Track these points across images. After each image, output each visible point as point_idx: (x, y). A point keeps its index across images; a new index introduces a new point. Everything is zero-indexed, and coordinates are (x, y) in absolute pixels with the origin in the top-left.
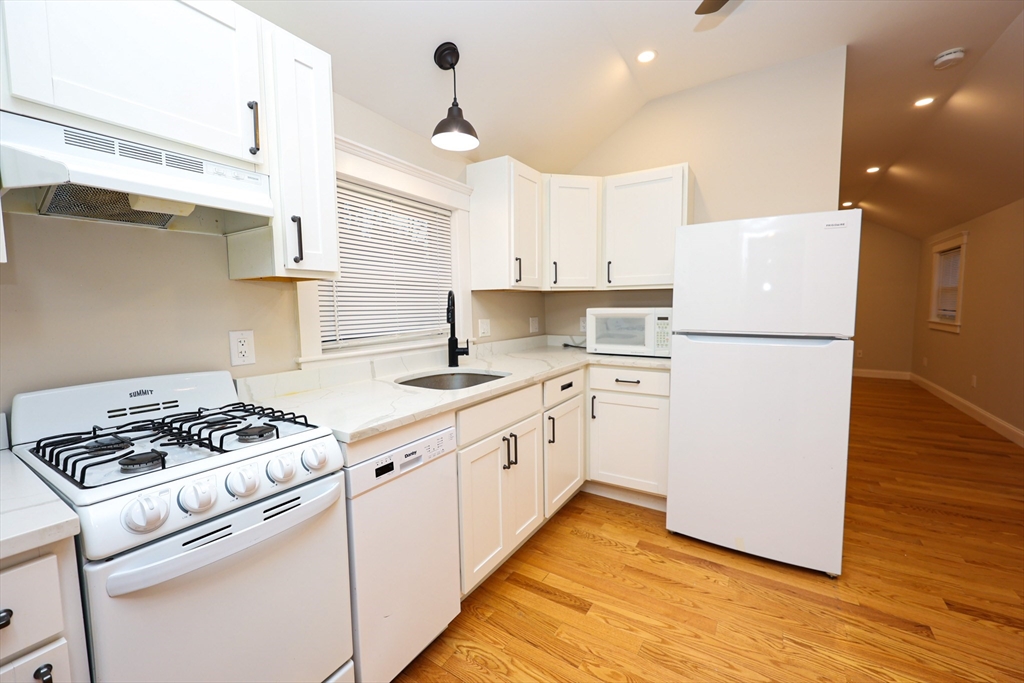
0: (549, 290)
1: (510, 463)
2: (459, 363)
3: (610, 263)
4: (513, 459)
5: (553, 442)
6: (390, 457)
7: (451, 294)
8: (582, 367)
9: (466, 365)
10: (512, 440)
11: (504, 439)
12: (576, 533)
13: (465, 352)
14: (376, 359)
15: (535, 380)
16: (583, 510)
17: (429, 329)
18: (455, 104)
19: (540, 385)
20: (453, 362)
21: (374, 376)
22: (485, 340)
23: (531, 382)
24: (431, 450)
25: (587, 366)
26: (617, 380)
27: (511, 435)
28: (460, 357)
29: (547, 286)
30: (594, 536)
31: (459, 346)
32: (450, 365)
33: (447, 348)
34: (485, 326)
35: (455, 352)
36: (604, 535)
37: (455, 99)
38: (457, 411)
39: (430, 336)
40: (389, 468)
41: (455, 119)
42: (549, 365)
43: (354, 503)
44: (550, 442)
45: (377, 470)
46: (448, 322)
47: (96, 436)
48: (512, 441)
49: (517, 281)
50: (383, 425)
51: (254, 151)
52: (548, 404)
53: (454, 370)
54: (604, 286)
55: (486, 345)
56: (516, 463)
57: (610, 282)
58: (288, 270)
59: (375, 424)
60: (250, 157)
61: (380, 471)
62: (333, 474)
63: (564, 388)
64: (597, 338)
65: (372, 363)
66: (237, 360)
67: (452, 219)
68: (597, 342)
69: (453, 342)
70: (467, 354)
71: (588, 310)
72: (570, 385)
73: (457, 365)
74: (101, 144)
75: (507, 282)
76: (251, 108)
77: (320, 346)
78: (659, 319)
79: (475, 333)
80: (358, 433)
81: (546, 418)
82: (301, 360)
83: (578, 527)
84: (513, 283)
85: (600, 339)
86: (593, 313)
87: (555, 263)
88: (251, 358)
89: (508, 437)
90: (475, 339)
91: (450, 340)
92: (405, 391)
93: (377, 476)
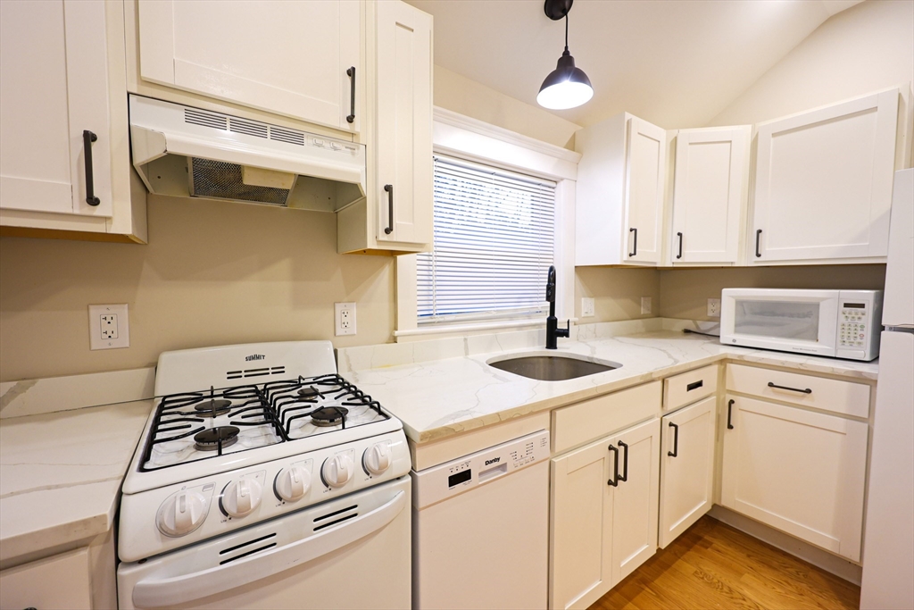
0: (671, 266)
1: (617, 477)
2: (558, 345)
3: (760, 231)
4: (621, 473)
5: (675, 455)
6: (467, 464)
7: (552, 269)
8: (716, 362)
9: (565, 347)
10: (621, 449)
11: (611, 448)
12: (701, 575)
13: (565, 333)
14: (470, 337)
15: (654, 376)
16: (711, 544)
17: (526, 306)
18: (566, 53)
19: (660, 383)
20: (551, 344)
21: (467, 354)
22: (587, 320)
23: (648, 378)
24: (519, 457)
25: (724, 361)
26: (771, 385)
27: (620, 444)
28: (558, 339)
29: (668, 261)
30: (731, 590)
31: (558, 327)
32: (547, 347)
33: (545, 328)
34: (588, 306)
35: (554, 333)
36: (747, 592)
37: (566, 47)
38: (552, 412)
39: (529, 316)
40: (465, 476)
41: (567, 67)
42: (670, 356)
43: (422, 515)
44: (670, 454)
45: (450, 478)
46: (548, 299)
47: (212, 396)
48: (620, 451)
49: (631, 255)
50: (460, 424)
51: (350, 119)
52: (670, 407)
53: (552, 353)
54: (752, 261)
55: (589, 325)
56: (625, 479)
57: (758, 255)
58: (380, 242)
59: (449, 423)
60: (346, 126)
61: (455, 480)
62: (398, 479)
63: (691, 387)
64: (736, 325)
65: (465, 339)
66: (340, 331)
67: (556, 190)
68: (736, 332)
69: (552, 322)
70: (567, 335)
71: (724, 290)
72: (699, 384)
73: (556, 348)
74: (215, 120)
75: (618, 257)
76: (349, 75)
77: (417, 320)
78: (846, 305)
79: (577, 313)
80: (430, 432)
81: (666, 425)
82: (396, 333)
83: (705, 568)
84: (626, 257)
85: (740, 326)
86: (730, 296)
87: (680, 234)
88: (353, 329)
89: (616, 446)
90: (576, 319)
91: (548, 319)
92: (495, 376)
93: (450, 486)
